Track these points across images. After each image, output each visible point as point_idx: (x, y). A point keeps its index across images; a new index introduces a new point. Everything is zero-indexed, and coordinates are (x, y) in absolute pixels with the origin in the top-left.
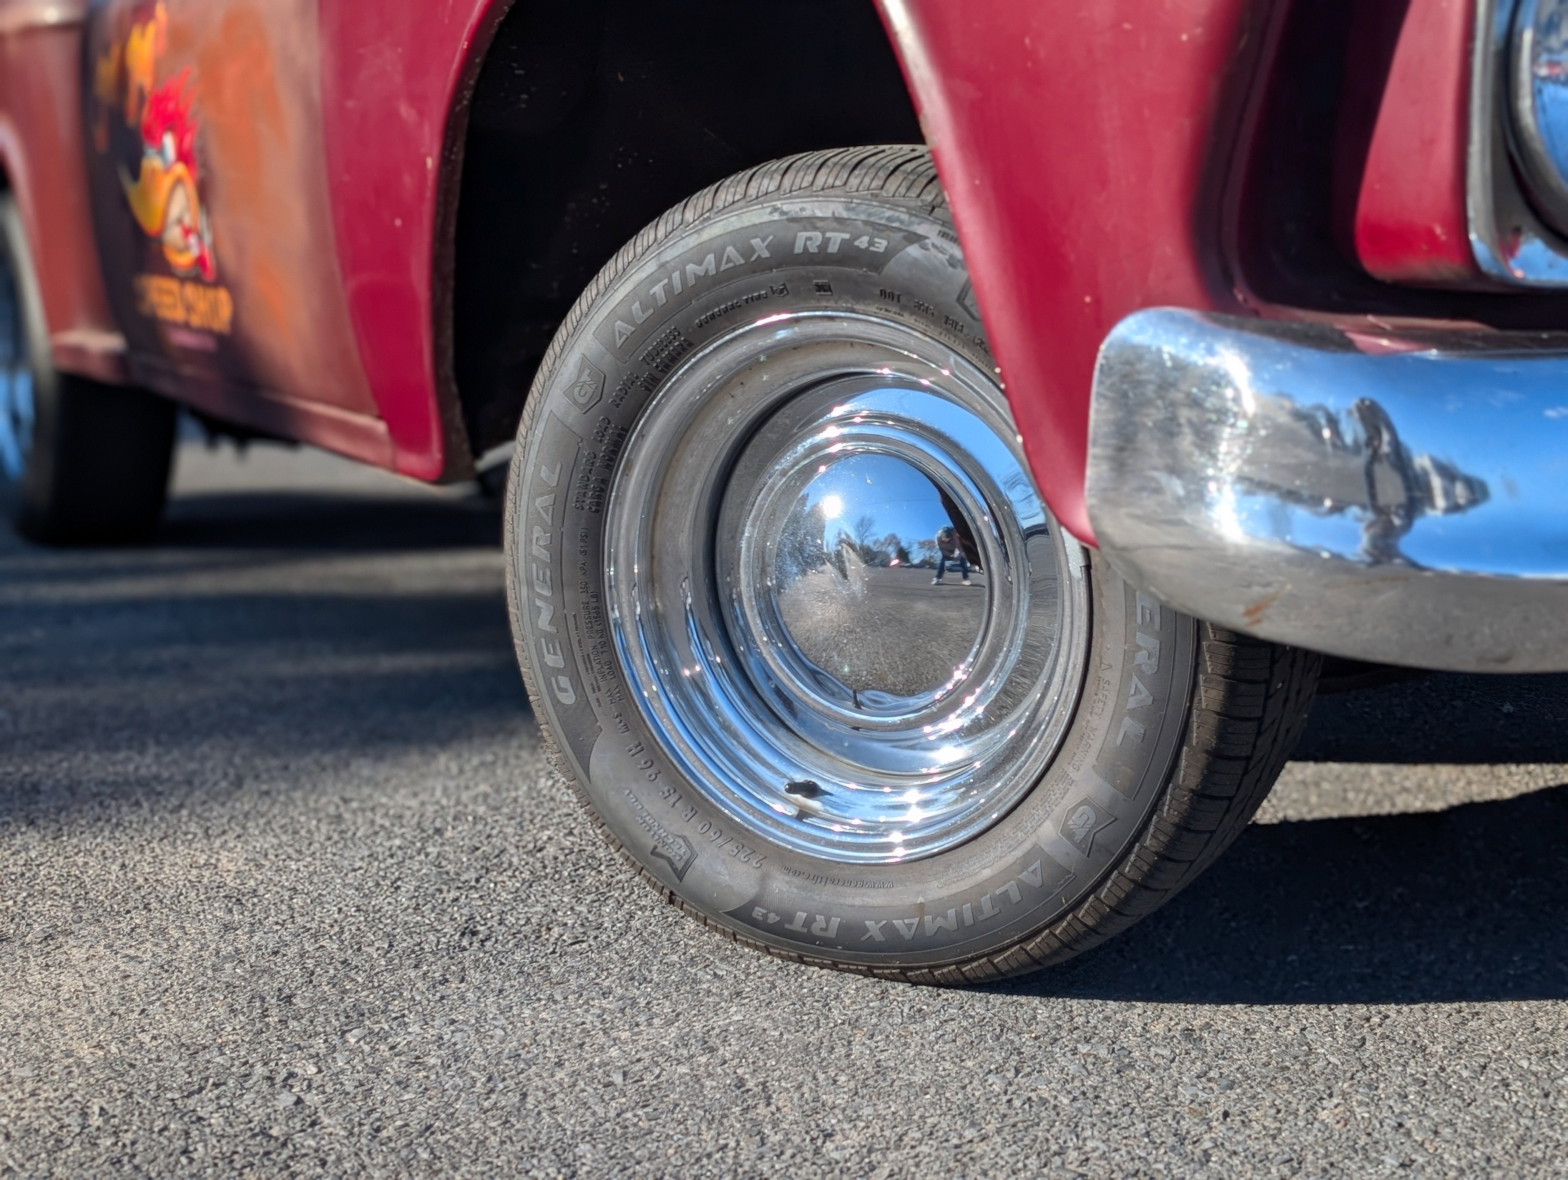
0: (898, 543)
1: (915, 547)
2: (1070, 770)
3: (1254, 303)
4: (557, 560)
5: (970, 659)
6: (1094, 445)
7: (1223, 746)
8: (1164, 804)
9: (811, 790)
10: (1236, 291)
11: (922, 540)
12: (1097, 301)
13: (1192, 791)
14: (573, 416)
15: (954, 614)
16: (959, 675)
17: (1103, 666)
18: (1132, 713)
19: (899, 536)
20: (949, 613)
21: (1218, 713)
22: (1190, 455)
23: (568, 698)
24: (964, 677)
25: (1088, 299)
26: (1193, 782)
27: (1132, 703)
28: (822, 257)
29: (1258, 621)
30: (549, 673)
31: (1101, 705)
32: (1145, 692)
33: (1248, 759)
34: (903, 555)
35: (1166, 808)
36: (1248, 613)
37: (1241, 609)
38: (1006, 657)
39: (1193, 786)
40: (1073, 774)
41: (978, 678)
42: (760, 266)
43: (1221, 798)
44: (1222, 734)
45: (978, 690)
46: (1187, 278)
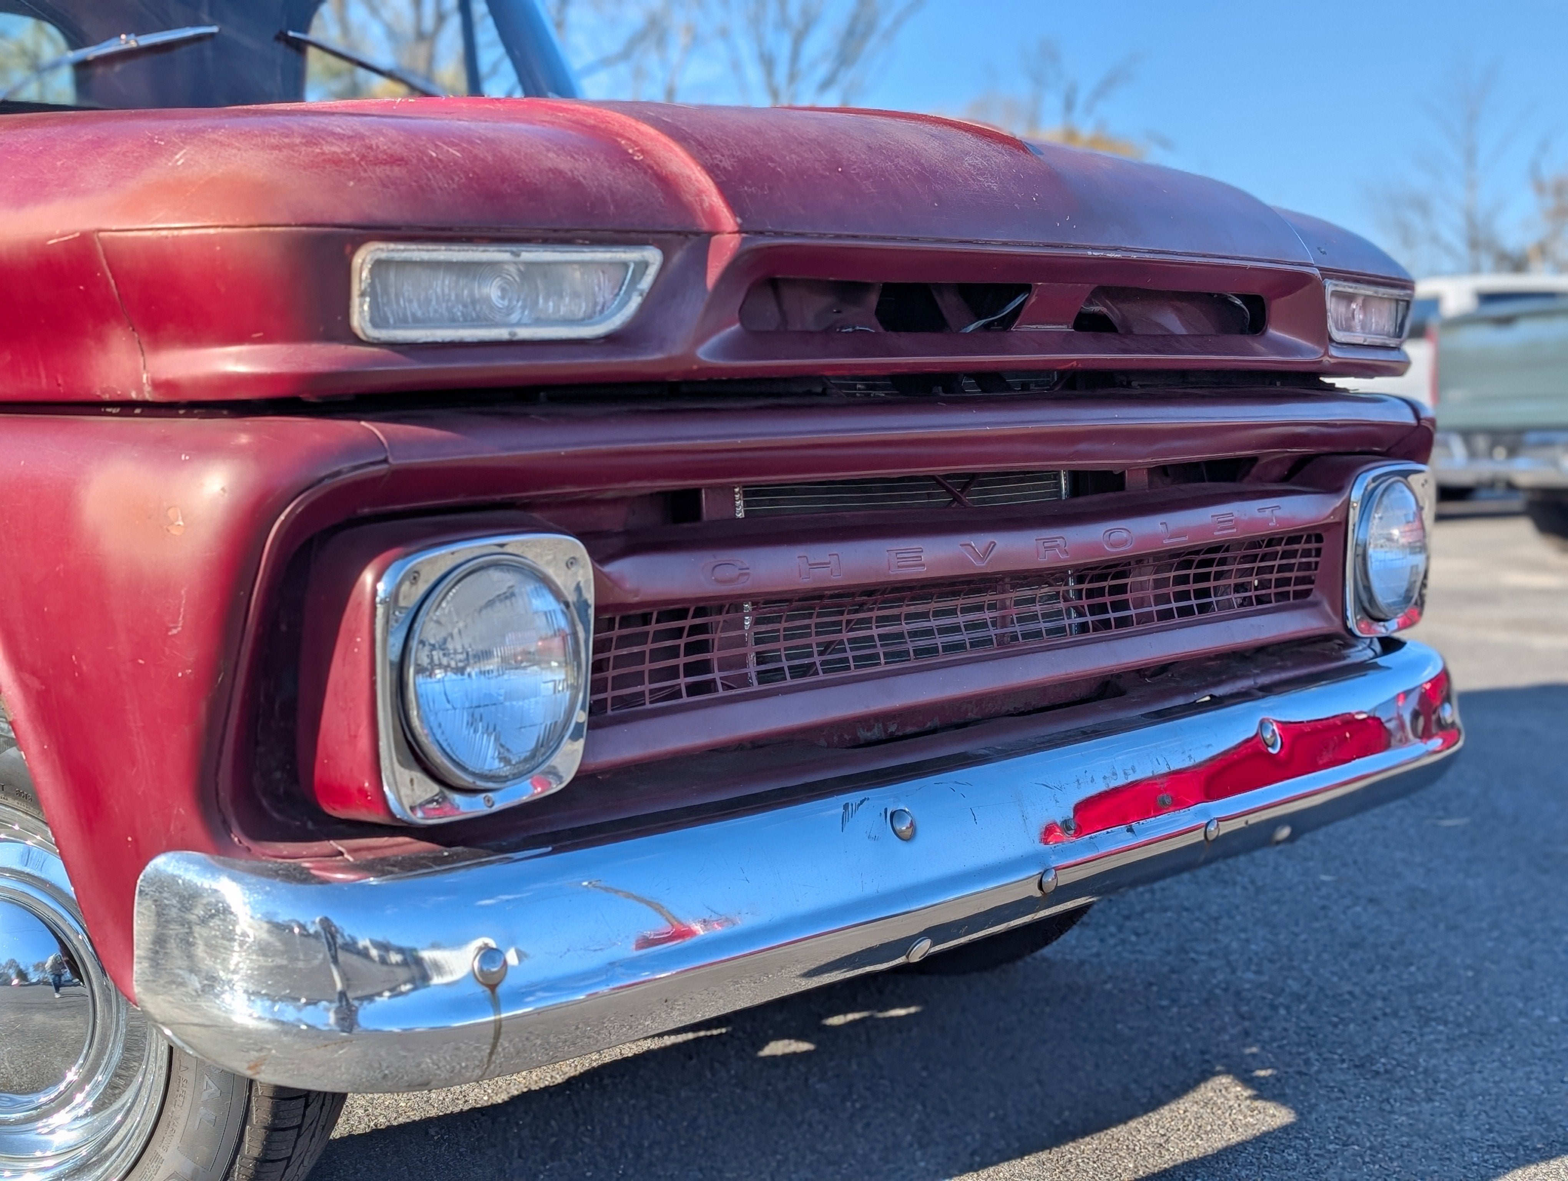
0: (18, 966)
1: (31, 970)
2: (160, 1151)
3: (246, 842)
5: (81, 1061)
6: (137, 948)
7: (277, 1121)
8: (234, 1171)
10: (233, 836)
11: (36, 963)
12: (135, 840)
13: (256, 1159)
15: (68, 1022)
16: (72, 1076)
17: (182, 1069)
18: (205, 1104)
19: (17, 961)
20: (62, 1022)
21: (271, 1098)
22: (203, 959)
24: (76, 1078)
25: (130, 839)
26: (256, 1152)
27: (205, 1096)
29: (258, 1073)
31: (181, 1099)
32: (214, 1088)
33: (299, 1127)
34: (22, 975)
35: (236, 1174)
36: (250, 1068)
37: (246, 1065)
38: (110, 1057)
39: (256, 1155)
40: (164, 1155)
41: (88, 1077)
43: (280, 1160)
44: (275, 1113)
45: (88, 1088)
46: (196, 830)
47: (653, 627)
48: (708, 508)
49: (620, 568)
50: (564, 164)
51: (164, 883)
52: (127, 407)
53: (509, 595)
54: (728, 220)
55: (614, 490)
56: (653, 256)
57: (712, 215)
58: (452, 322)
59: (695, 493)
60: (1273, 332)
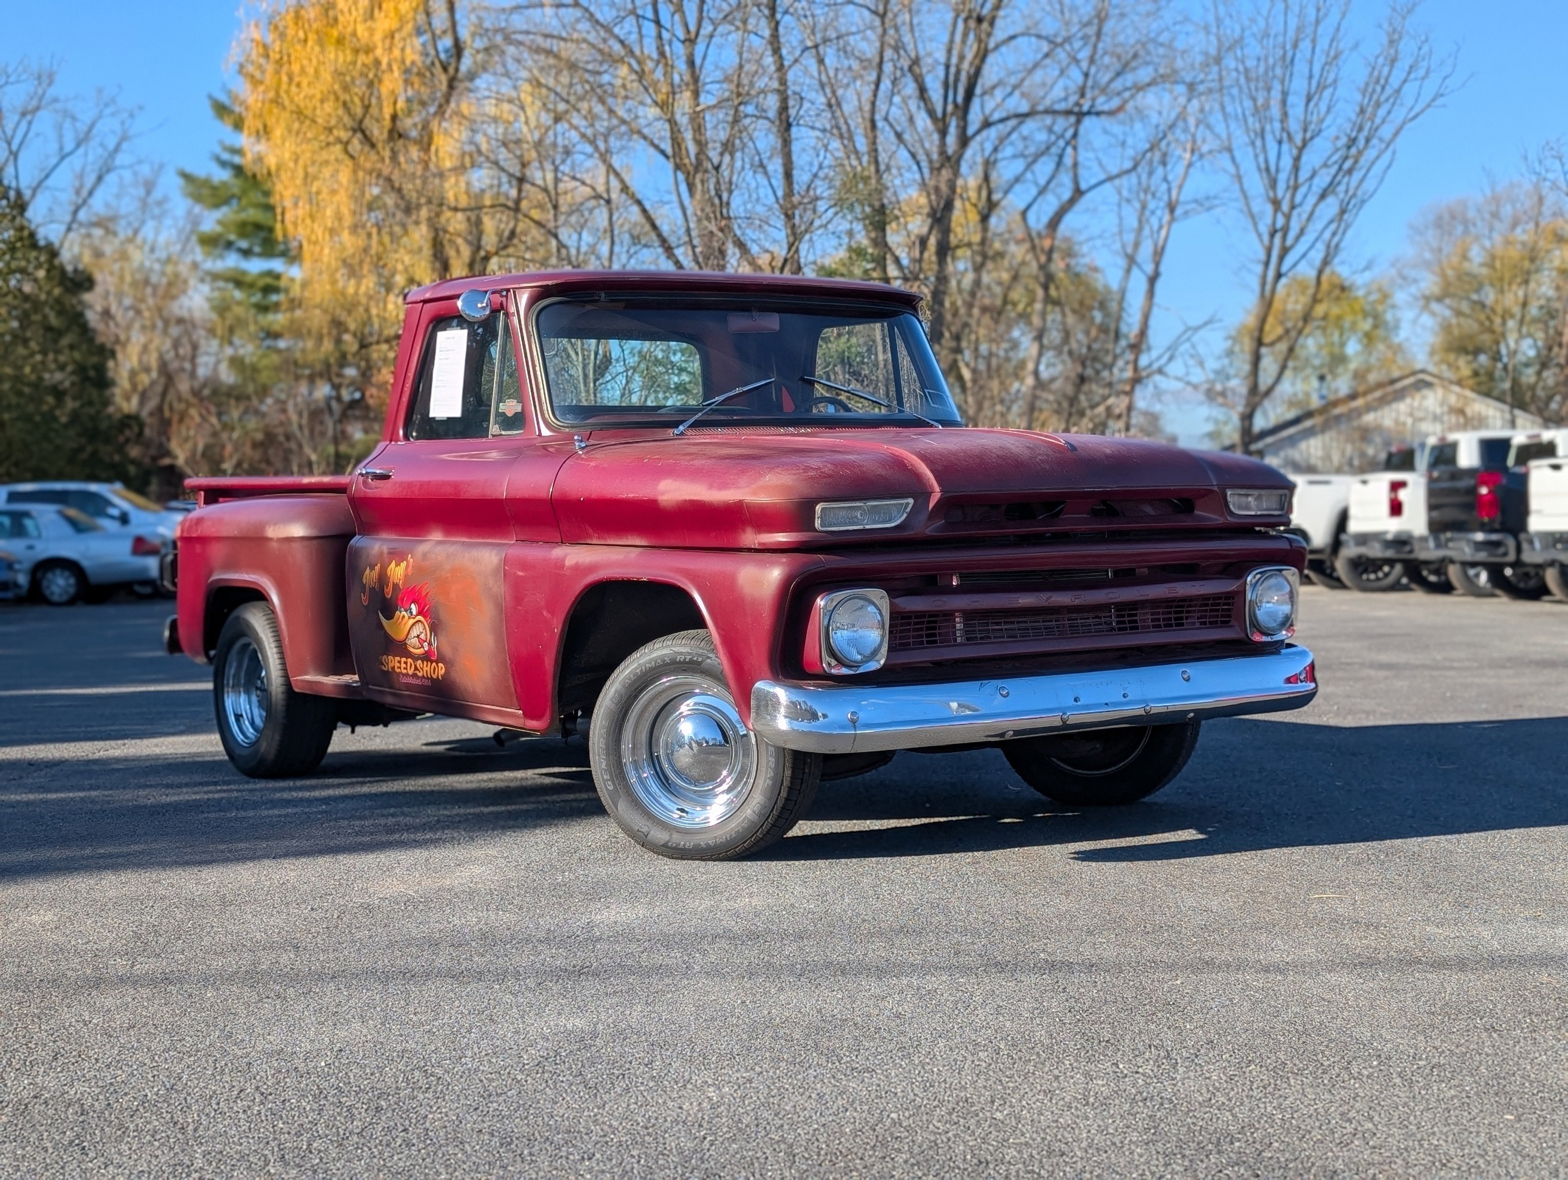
0: (706, 740)
1: (711, 740)
3: (783, 678)
4: (607, 748)
5: (727, 770)
8: (778, 802)
9: (682, 810)
10: (779, 677)
11: (713, 738)
12: (751, 678)
13: (784, 798)
14: (613, 706)
15: (722, 758)
17: (761, 771)
18: (769, 778)
19: (707, 738)
20: (720, 758)
22: (771, 711)
23: (611, 788)
24: (726, 775)
27: (769, 776)
28: (684, 662)
29: (787, 745)
30: (605, 781)
31: (761, 780)
32: (772, 772)
34: (708, 743)
38: (737, 767)
40: (755, 796)
41: (730, 774)
42: (667, 664)
43: (793, 800)
44: (792, 782)
45: (729, 779)
46: (769, 674)
47: (913, 620)
48: (940, 582)
49: (898, 601)
50: (883, 472)
51: (759, 690)
52: (750, 550)
53: (861, 608)
54: (937, 488)
55: (898, 575)
56: (911, 501)
57: (931, 486)
58: (846, 524)
59: (935, 576)
60: (1197, 512)
